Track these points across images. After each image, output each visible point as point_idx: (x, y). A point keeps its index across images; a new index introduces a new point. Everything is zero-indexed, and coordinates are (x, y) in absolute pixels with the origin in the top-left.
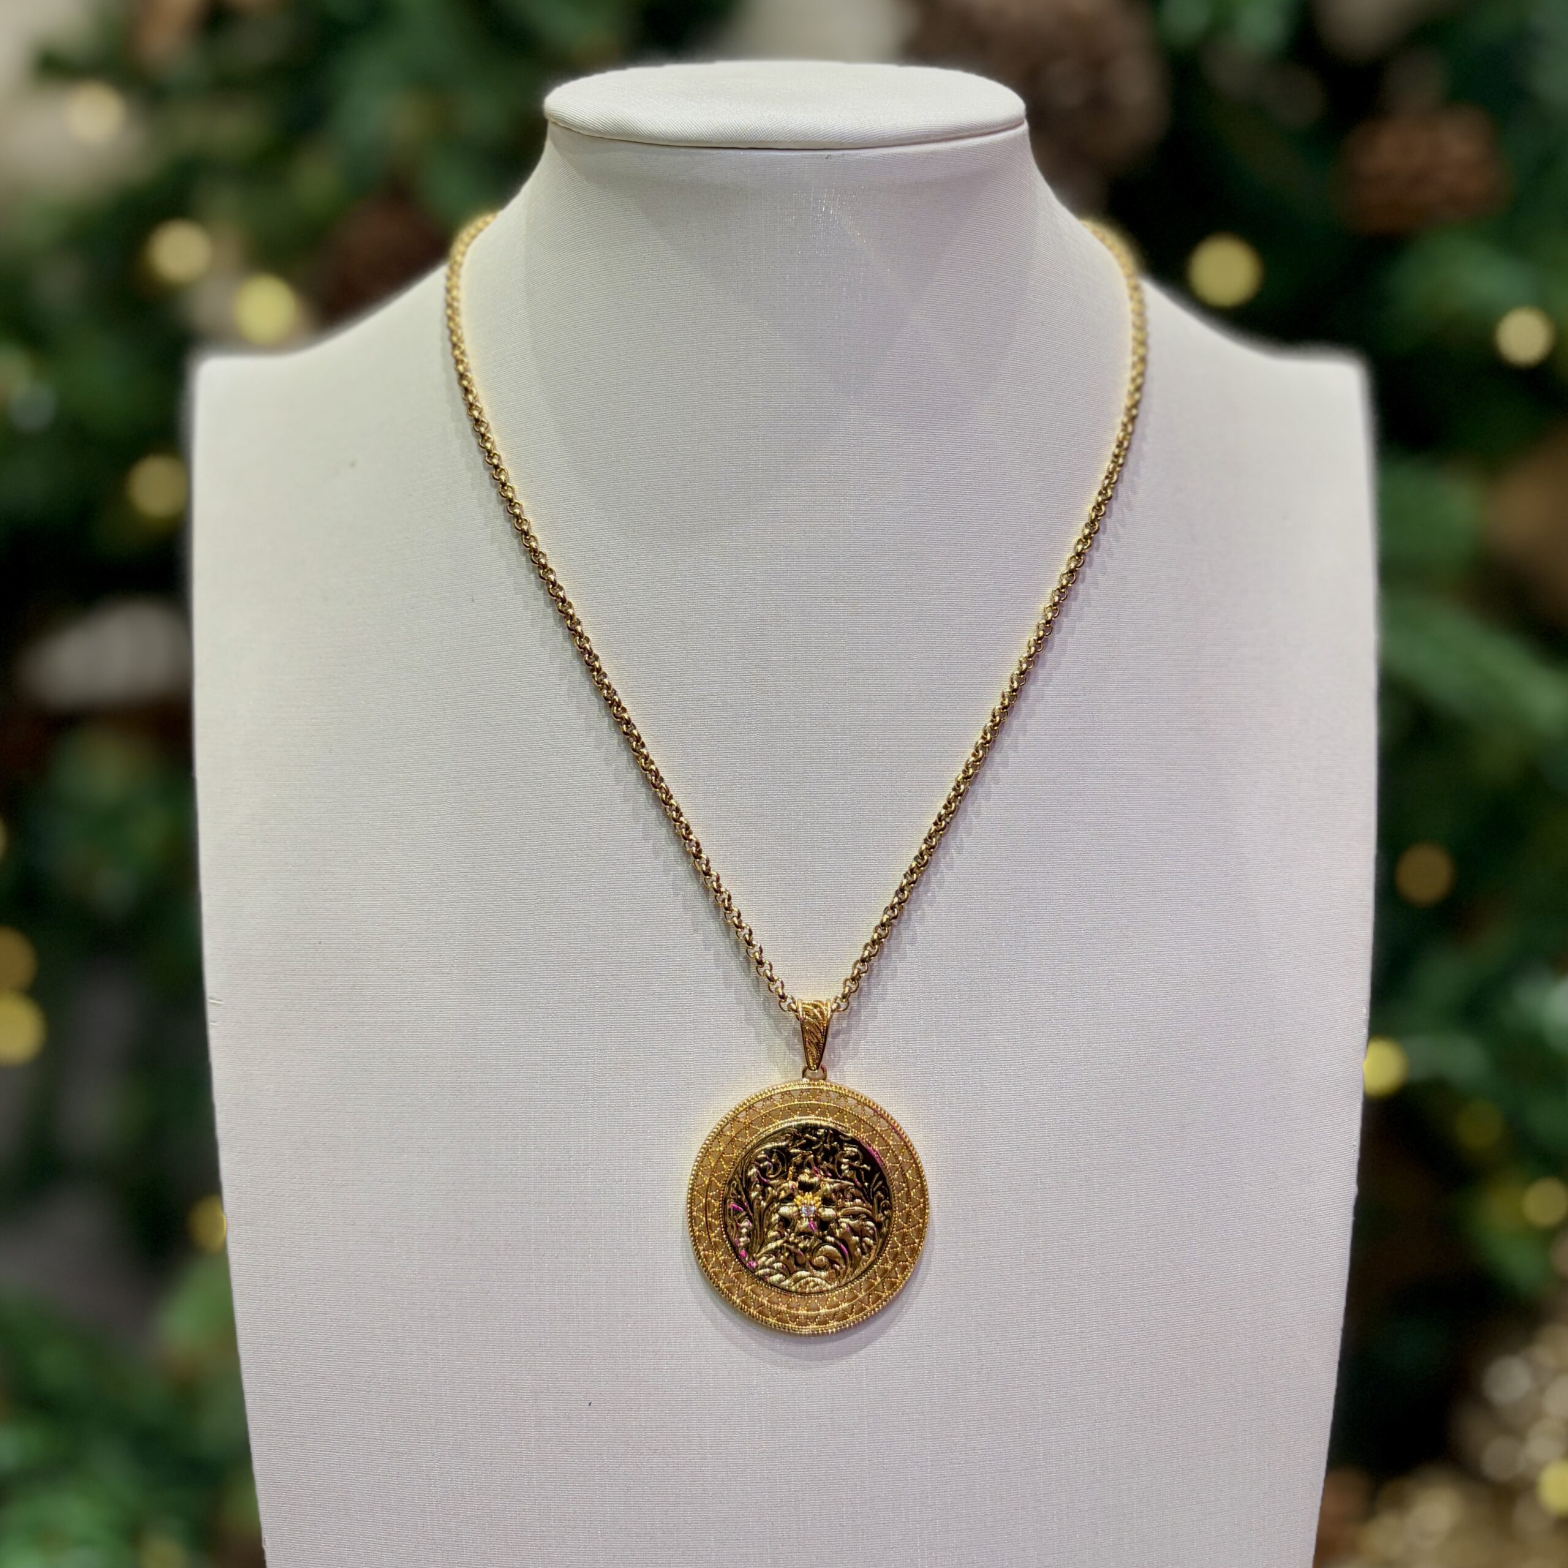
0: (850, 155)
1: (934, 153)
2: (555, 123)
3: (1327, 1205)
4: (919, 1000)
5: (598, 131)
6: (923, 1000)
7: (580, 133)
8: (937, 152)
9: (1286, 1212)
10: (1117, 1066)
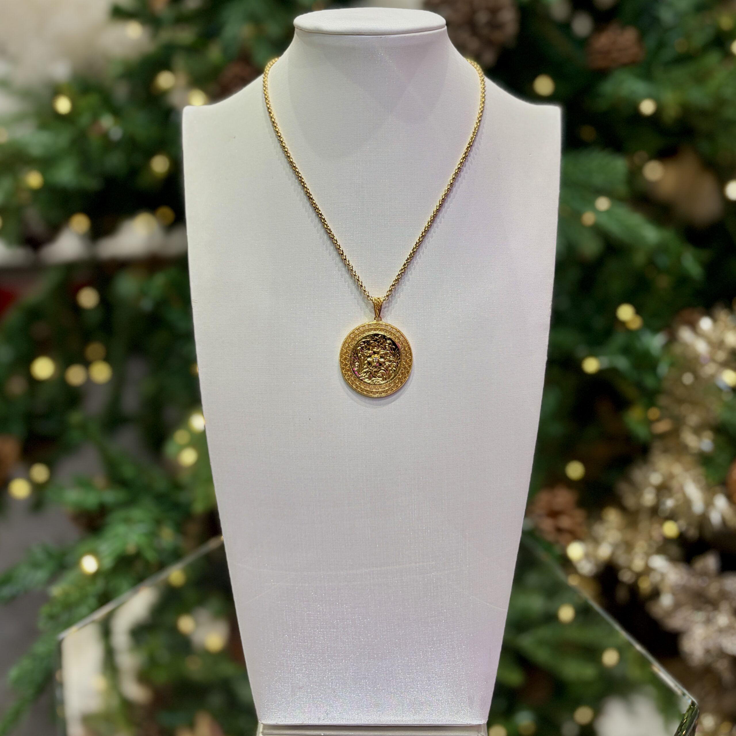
0: (388, 37)
1: (414, 36)
2: (297, 28)
5: (310, 30)
7: (305, 31)
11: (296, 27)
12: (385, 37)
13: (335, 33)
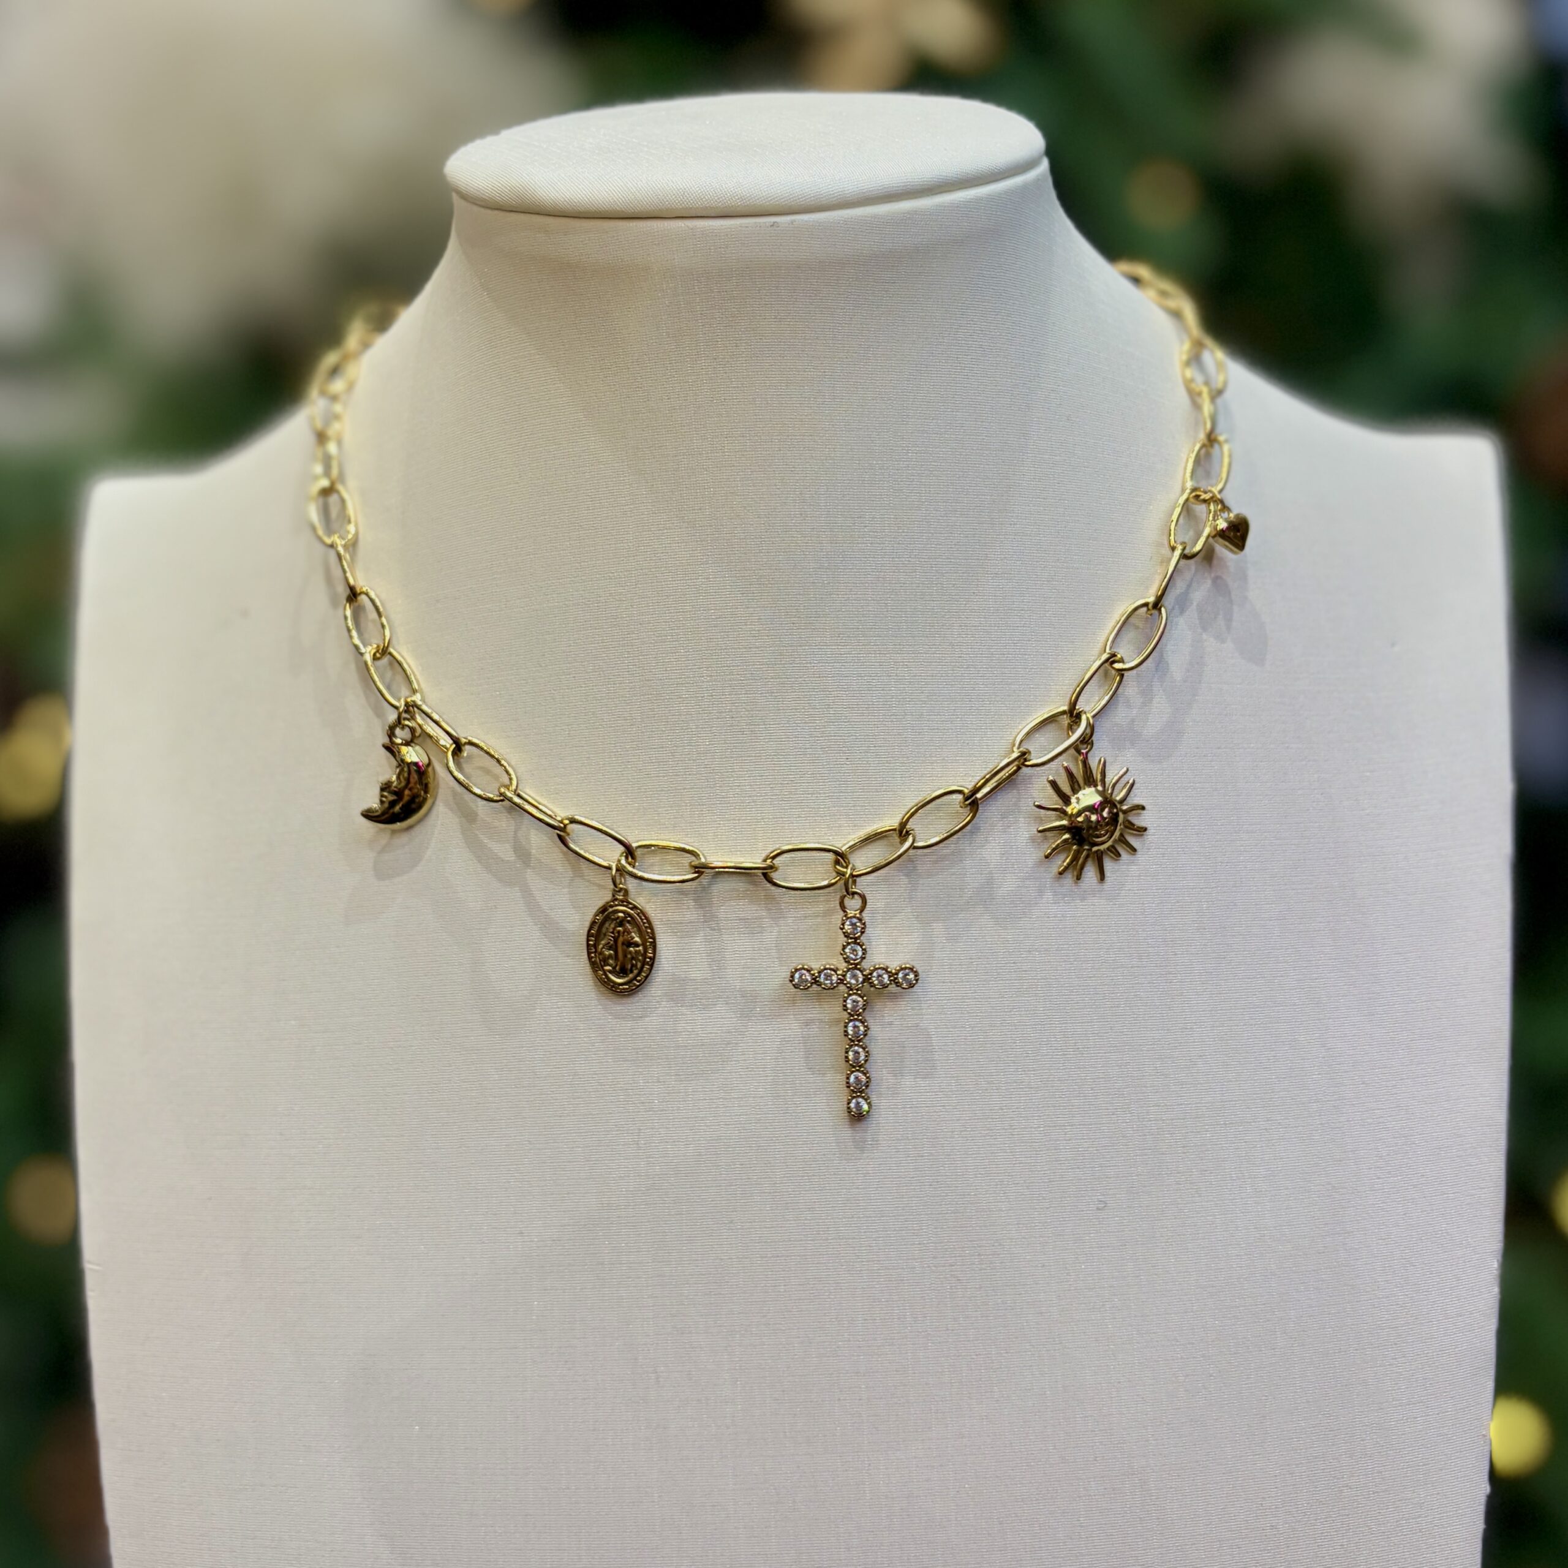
3: (1450, 1511)
4: (929, 1267)
6: (935, 1266)
8: (916, 211)
9: (1397, 1522)
10: (1178, 1343)
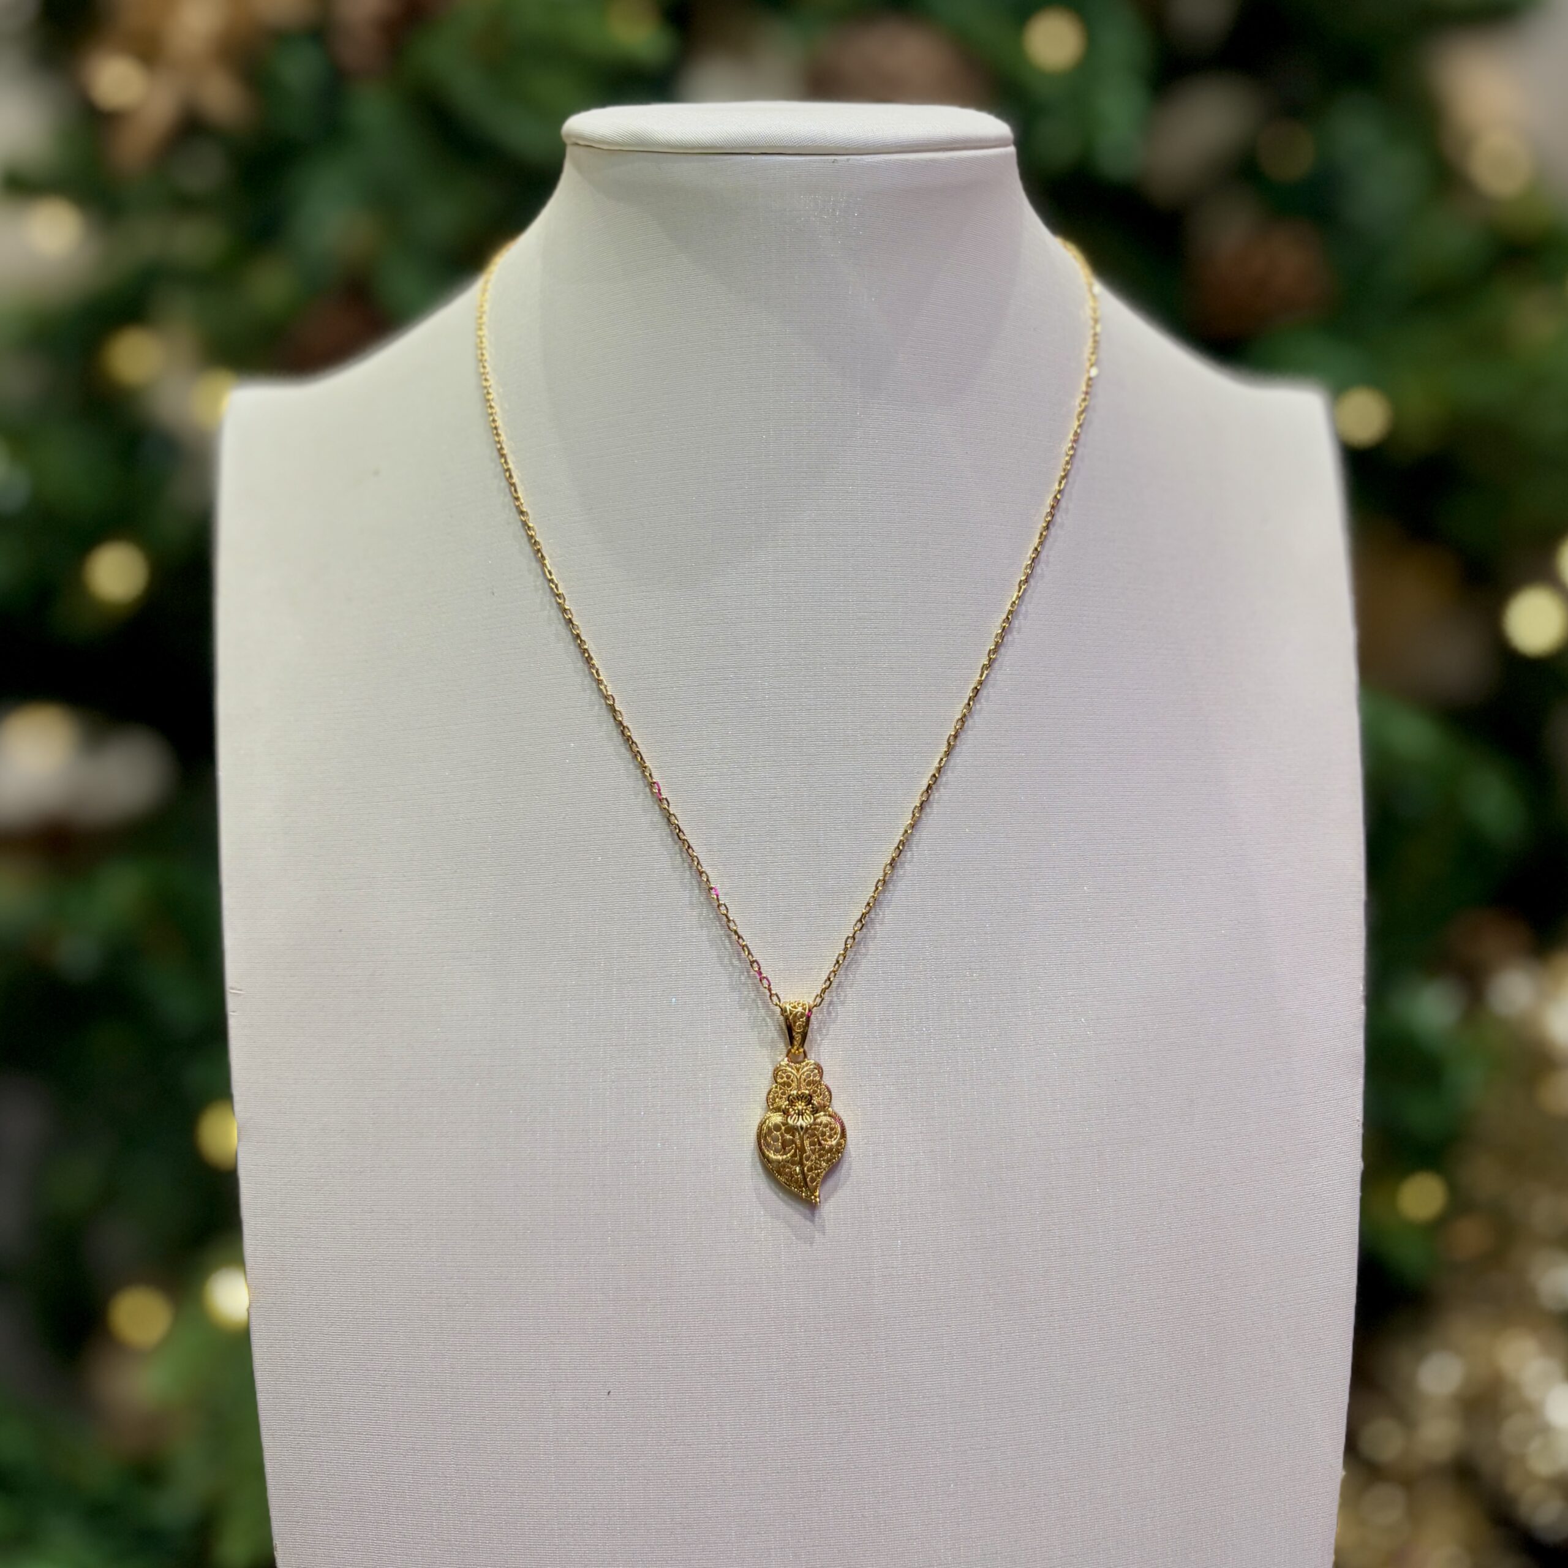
0: (855, 160)
2: (573, 142)
5: (617, 144)
11: (567, 141)
12: (848, 160)
13: (693, 148)
